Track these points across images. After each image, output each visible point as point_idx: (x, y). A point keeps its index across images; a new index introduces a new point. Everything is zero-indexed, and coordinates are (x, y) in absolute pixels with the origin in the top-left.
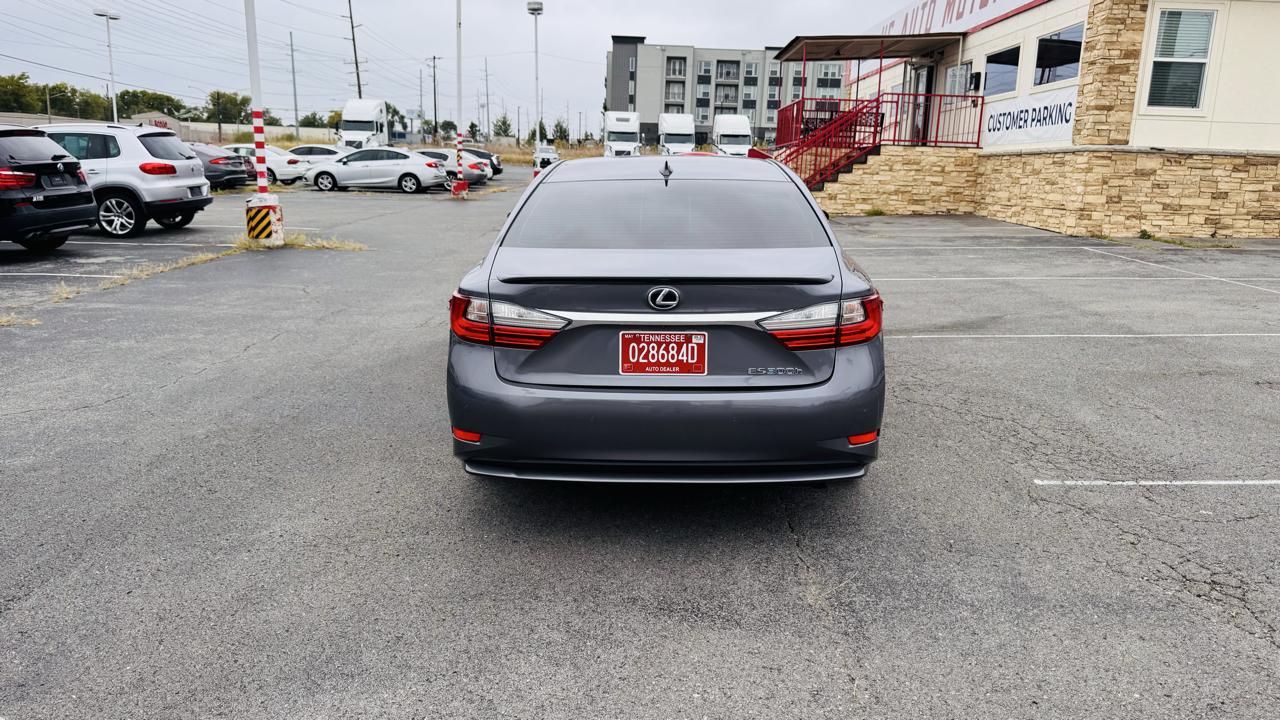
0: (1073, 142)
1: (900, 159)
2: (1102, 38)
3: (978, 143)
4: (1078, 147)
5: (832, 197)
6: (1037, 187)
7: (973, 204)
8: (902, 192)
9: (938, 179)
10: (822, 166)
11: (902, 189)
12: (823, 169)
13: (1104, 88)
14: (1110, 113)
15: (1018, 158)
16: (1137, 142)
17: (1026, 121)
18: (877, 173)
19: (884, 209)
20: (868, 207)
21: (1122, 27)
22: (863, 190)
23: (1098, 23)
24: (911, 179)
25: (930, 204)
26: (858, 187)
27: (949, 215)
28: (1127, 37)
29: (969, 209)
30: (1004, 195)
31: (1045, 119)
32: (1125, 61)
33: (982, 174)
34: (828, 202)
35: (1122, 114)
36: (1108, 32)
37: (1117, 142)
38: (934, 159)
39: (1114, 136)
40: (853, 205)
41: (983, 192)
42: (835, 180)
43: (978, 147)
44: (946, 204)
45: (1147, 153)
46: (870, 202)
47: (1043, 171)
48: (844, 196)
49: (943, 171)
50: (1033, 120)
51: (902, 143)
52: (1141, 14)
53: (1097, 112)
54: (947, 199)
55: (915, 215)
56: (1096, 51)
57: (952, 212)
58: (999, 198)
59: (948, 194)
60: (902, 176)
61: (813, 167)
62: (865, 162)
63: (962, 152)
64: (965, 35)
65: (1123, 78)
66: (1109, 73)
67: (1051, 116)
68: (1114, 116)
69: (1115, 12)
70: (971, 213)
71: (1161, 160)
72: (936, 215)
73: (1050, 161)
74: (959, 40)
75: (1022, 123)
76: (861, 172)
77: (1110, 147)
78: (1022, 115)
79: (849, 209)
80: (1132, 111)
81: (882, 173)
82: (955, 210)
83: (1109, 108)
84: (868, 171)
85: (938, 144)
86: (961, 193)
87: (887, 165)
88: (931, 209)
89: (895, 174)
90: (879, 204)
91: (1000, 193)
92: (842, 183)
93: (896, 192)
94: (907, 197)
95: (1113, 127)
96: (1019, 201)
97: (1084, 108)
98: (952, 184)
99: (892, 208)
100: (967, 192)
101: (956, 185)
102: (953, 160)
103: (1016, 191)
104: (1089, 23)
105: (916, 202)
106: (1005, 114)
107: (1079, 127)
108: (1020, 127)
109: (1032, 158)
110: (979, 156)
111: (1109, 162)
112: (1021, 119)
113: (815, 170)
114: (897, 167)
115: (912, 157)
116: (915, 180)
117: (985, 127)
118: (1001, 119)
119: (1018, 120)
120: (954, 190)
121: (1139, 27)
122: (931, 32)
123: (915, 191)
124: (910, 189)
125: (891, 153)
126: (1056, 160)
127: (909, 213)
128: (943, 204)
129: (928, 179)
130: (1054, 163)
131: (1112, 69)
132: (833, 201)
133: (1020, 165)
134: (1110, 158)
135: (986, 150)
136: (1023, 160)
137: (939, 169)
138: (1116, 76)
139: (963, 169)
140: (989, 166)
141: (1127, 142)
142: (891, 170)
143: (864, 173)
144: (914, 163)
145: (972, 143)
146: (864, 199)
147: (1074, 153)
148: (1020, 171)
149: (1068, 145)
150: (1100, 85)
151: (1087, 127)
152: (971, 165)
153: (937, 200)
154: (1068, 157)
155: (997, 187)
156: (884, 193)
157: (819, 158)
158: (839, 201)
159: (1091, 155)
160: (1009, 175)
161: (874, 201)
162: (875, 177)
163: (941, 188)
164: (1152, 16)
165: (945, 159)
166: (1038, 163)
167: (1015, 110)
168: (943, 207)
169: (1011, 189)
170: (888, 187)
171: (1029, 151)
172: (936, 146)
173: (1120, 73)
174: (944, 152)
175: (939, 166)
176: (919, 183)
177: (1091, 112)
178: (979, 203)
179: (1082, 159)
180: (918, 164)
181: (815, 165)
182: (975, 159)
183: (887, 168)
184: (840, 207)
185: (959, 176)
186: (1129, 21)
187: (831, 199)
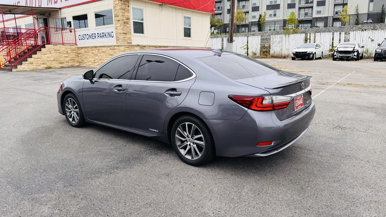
0: (117, 43)
1: (53, 49)
2: (121, 14)
3: (76, 44)
4: (119, 45)
5: (31, 63)
6: (105, 56)
7: (79, 63)
8: (56, 60)
9: (67, 55)
10: (19, 52)
11: (56, 59)
12: (19, 54)
13: (124, 28)
14: (127, 35)
15: (95, 48)
16: (134, 43)
17: (95, 37)
18: (46, 54)
19: (51, 66)
20: (45, 66)
21: (125, 11)
22: (42, 60)
23: (118, 10)
24: (58, 56)
25: (65, 64)
26: (40, 59)
27: (72, 66)
28: (126, 14)
29: (78, 64)
30: (92, 59)
31: (103, 36)
32: (127, 21)
33: (80, 53)
34: (30, 65)
35: (129, 35)
36: (122, 12)
37: (128, 43)
38: (64, 49)
39: (128, 41)
40: (40, 65)
41: (82, 59)
42: (31, 57)
43: (76, 45)
44: (71, 63)
45: (136, 46)
46: (45, 64)
47: (107, 51)
48: (36, 63)
49: (67, 53)
50: (98, 37)
51: (52, 44)
52: (128, 8)
53: (123, 35)
54: (70, 62)
55: (62, 67)
56: (119, 18)
57: (73, 66)
58: (90, 60)
59: (71, 60)
60: (54, 55)
61: (15, 53)
62: (41, 50)
63: (72, 47)
64: (60, 9)
65: (127, 25)
66: (124, 24)
67: (105, 35)
68: (128, 36)
69: (122, 7)
70: (79, 66)
71: (139, 48)
72: (68, 67)
73: (109, 48)
74: (58, 10)
75: (94, 37)
76: (40, 54)
77: (128, 44)
78: (93, 35)
79: (38, 67)
80: (131, 35)
81: (47, 54)
82: (74, 65)
83: (126, 34)
84: (43, 53)
85: (64, 44)
86: (74, 60)
87: (49, 51)
88: (66, 65)
89: (52, 54)
90: (49, 64)
91: (90, 59)
92: (34, 58)
93: (54, 60)
94: (58, 62)
95: (128, 39)
96: (99, 61)
97: (119, 33)
98: (71, 57)
99: (54, 66)
100: (76, 59)
101: (72, 57)
102: (70, 49)
103: (97, 57)
104: (114, 9)
105: (61, 63)
106: (85, 35)
107: (118, 39)
108: (93, 39)
109: (101, 48)
110: (77, 48)
111: (128, 48)
112: (93, 36)
113: (16, 54)
114: (52, 52)
115: (57, 49)
116: (59, 56)
117: (77, 39)
118: (84, 36)
119: (92, 36)
120: (72, 59)
121: (128, 11)
122: (42, 7)
123: (60, 60)
124: (58, 59)
125: (50, 47)
126: (111, 48)
127: (60, 67)
128: (70, 63)
129: (63, 55)
130: (111, 49)
131: (125, 23)
132: (32, 65)
133: (97, 50)
134: (128, 47)
135: (79, 46)
136: (98, 48)
137: (66, 52)
138: (126, 25)
139: (74, 52)
140: (83, 51)
141: (131, 43)
142: (50, 53)
143: (41, 54)
144: (58, 51)
145: (74, 44)
146: (43, 63)
147: (118, 46)
148: (97, 52)
149: (115, 44)
150: (122, 27)
151: (121, 39)
152: (75, 51)
153: (67, 62)
154: (115, 47)
155: (88, 57)
156: (50, 61)
157: (17, 50)
158: (34, 65)
159: (124, 47)
160: (93, 53)
161: (47, 64)
162: (46, 55)
163: (68, 58)
164: (130, 9)
165: (67, 49)
166: (104, 49)
167: (90, 33)
168: (70, 64)
169: (94, 57)
170: (51, 58)
171: (100, 46)
172: (63, 45)
173: (127, 24)
174: (67, 47)
175: (66, 51)
176: (61, 57)
177: (122, 35)
178: (81, 63)
179: (121, 48)
180: (59, 51)
181: (16, 52)
182: (76, 49)
183: (49, 52)
184: (35, 66)
185: (72, 54)
186: (126, 10)
187: (31, 64)
